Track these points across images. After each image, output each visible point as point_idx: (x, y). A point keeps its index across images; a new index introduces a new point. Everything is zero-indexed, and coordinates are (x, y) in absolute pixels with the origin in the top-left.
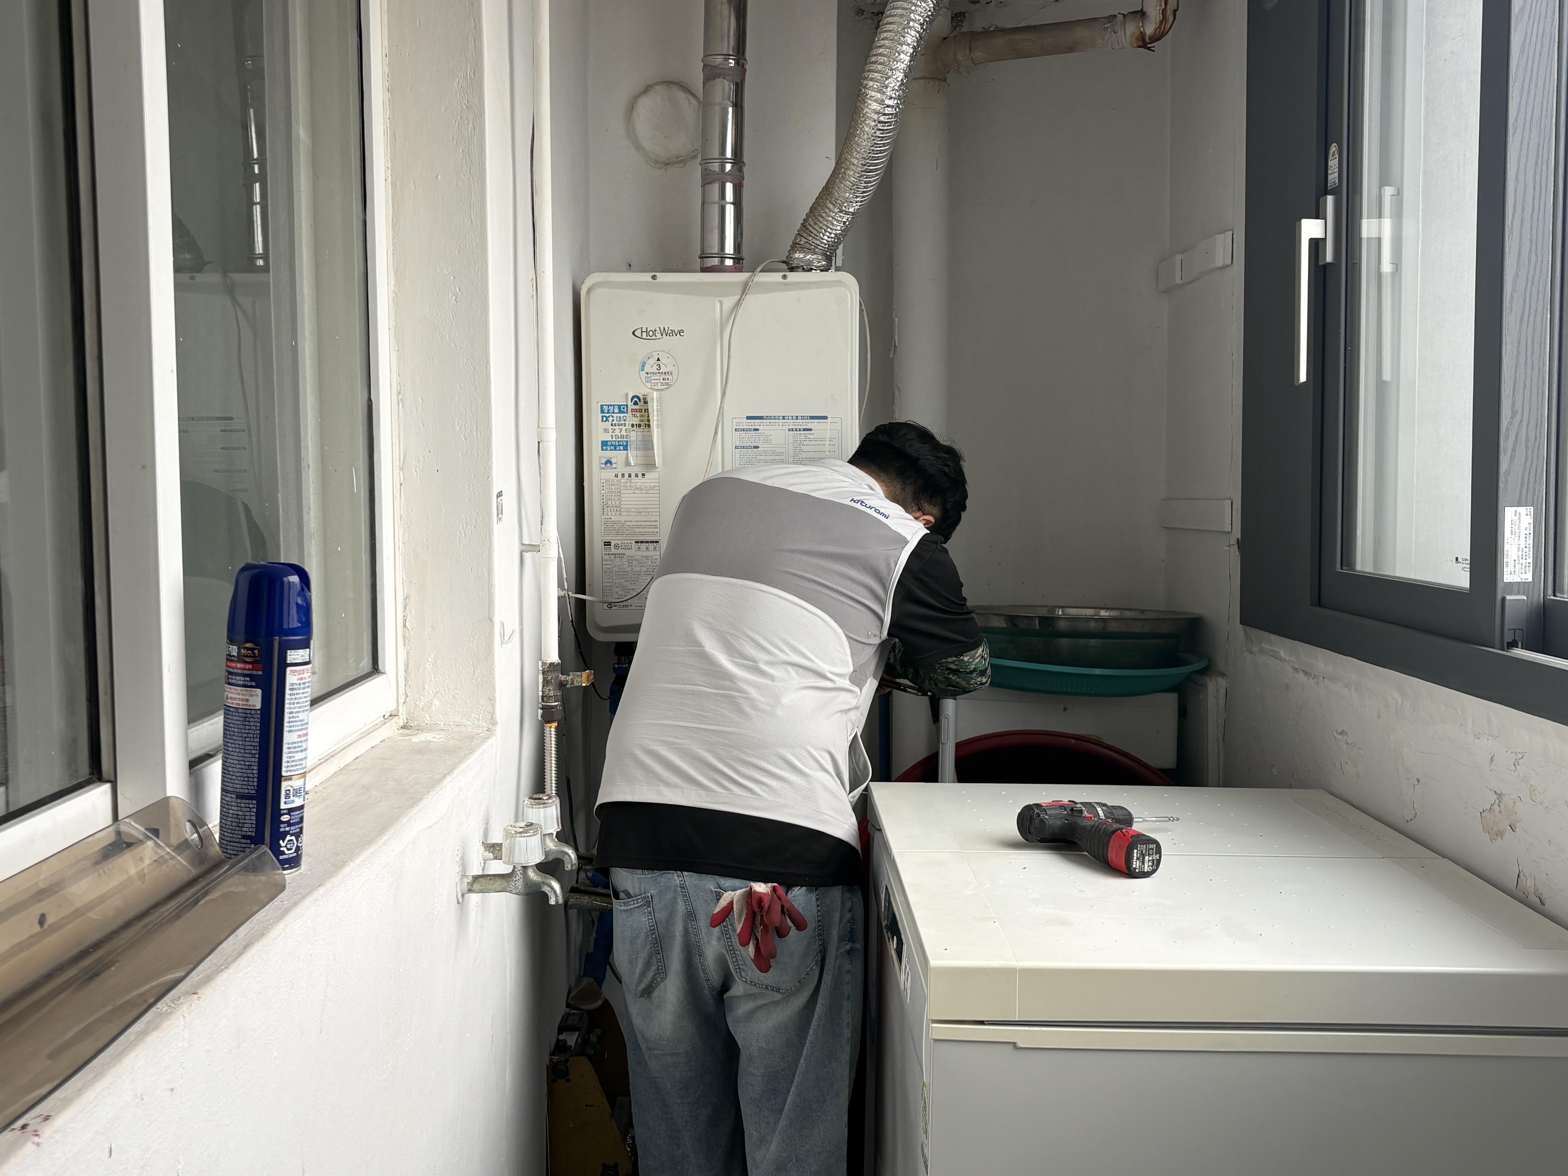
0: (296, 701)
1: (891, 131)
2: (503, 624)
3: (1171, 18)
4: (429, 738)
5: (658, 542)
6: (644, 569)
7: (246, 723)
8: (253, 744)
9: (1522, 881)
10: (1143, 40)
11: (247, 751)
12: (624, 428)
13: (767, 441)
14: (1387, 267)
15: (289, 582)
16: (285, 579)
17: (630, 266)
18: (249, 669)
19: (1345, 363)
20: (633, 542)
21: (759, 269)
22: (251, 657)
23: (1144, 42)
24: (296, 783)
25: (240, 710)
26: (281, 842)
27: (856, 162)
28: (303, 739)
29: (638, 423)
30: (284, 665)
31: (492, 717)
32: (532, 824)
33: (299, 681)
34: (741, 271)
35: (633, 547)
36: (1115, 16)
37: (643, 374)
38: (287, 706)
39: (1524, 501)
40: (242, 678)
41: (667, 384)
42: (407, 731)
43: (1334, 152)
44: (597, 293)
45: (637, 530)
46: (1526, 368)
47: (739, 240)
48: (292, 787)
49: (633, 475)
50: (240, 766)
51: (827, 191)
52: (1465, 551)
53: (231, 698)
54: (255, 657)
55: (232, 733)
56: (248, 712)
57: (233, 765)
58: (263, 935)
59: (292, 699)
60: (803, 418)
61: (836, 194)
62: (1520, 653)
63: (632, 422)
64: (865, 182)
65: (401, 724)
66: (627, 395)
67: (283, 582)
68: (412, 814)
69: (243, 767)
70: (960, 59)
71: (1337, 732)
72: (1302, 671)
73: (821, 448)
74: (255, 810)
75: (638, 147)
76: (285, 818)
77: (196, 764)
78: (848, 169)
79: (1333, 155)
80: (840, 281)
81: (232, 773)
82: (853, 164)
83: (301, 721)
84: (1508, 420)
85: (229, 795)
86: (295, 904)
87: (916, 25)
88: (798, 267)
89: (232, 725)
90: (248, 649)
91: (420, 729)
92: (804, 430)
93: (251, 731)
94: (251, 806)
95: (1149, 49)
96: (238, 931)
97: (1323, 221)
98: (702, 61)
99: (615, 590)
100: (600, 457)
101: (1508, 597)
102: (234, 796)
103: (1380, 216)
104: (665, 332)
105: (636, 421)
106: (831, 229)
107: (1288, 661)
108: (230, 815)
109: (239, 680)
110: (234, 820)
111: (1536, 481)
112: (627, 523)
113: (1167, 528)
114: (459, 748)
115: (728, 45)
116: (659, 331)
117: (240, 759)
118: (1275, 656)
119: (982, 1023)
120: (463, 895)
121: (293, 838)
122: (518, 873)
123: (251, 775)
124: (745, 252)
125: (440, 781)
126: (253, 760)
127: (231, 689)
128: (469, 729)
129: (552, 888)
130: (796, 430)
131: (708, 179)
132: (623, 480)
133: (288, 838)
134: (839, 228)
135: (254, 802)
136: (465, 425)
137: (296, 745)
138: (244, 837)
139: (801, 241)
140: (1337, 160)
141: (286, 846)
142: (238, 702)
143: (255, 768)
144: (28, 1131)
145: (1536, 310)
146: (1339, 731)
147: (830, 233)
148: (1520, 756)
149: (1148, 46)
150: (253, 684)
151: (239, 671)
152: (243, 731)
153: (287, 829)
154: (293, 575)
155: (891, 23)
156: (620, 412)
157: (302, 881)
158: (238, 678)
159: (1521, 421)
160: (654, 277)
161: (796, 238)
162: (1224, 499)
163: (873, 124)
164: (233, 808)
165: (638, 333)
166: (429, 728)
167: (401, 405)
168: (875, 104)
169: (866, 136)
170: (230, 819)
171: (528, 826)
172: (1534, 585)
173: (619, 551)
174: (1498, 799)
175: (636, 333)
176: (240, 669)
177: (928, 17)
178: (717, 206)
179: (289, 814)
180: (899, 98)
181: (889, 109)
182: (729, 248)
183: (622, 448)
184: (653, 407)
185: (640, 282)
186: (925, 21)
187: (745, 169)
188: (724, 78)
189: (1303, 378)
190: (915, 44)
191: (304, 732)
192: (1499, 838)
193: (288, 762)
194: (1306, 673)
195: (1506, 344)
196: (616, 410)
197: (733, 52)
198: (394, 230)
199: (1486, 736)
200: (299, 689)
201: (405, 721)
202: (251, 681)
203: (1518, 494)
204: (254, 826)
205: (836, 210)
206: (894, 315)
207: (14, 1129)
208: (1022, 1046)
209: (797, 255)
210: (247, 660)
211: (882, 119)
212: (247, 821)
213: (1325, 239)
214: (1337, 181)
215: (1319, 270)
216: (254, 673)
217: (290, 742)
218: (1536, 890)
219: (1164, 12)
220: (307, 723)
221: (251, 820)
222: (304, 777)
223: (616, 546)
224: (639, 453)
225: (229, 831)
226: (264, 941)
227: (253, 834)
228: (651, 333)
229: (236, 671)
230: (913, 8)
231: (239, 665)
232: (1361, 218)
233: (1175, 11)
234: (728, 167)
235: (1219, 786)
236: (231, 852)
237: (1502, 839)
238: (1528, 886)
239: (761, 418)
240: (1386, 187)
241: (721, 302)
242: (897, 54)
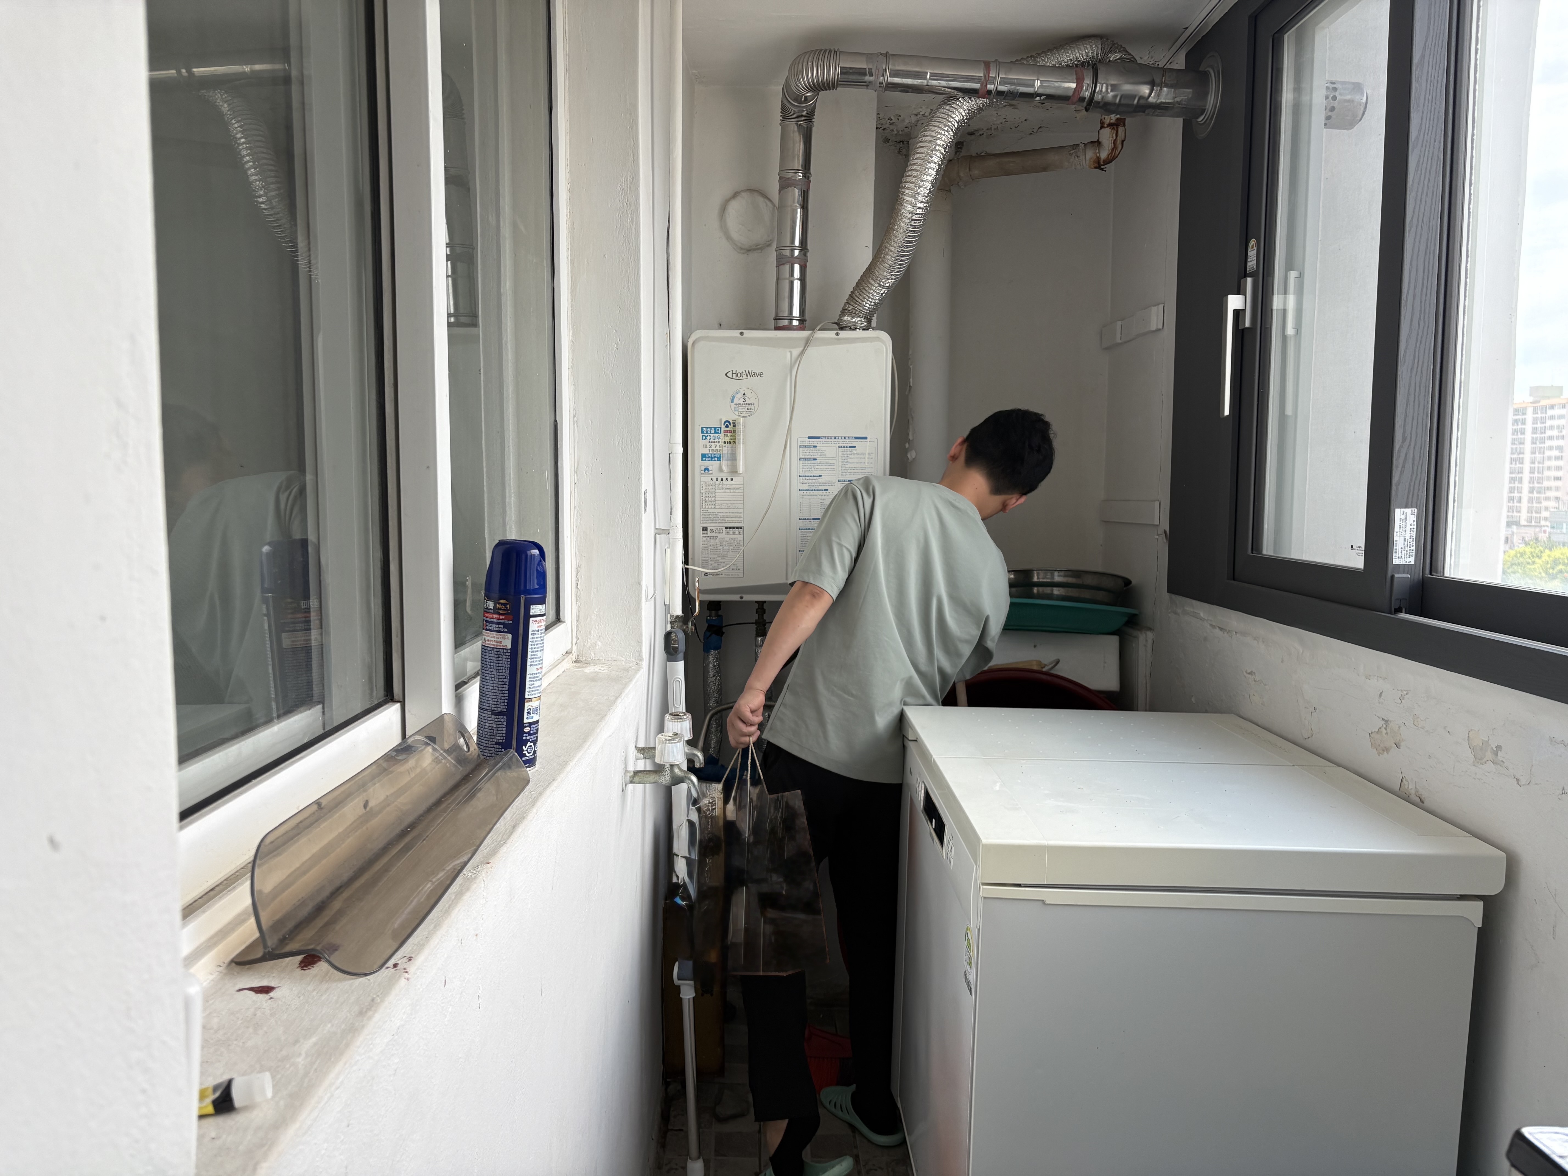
0: (536, 643)
1: (919, 226)
2: (647, 587)
3: (1120, 147)
4: (596, 670)
5: (741, 528)
6: (731, 548)
7: (501, 659)
8: (505, 674)
9: (1405, 785)
10: (1099, 162)
11: (500, 680)
12: (718, 444)
13: (823, 454)
14: (1290, 331)
15: (531, 555)
16: (528, 552)
17: (720, 325)
18: (503, 619)
19: (1258, 401)
20: (724, 528)
21: (818, 328)
22: (504, 610)
23: (1099, 165)
24: (535, 704)
25: (495, 650)
26: (524, 747)
27: (893, 249)
28: (540, 671)
29: (729, 441)
30: (528, 616)
31: (640, 655)
32: (677, 734)
33: (538, 628)
34: (804, 330)
35: (724, 532)
36: (1078, 145)
37: (733, 405)
38: (530, 647)
39: (1410, 503)
40: (497, 626)
41: (751, 413)
42: (579, 664)
43: (1253, 245)
44: (699, 346)
45: (727, 519)
46: (1414, 406)
47: (803, 306)
48: (532, 706)
49: (724, 479)
50: (495, 691)
51: (870, 271)
52: (1360, 541)
53: (488, 640)
54: (507, 610)
55: (489, 666)
56: (501, 650)
57: (489, 690)
58: (524, 818)
59: (533, 641)
60: (849, 438)
61: (877, 273)
62: (1403, 616)
63: (723, 440)
64: (900, 265)
65: (574, 659)
66: (721, 420)
67: (527, 555)
68: (602, 726)
69: (497, 691)
70: (962, 175)
71: (1246, 672)
72: (1219, 627)
73: (862, 461)
74: (505, 723)
75: (728, 238)
76: (527, 730)
77: (459, 686)
78: (887, 254)
79: (1252, 247)
80: (878, 338)
81: (488, 696)
82: (891, 251)
83: (539, 658)
84: (1400, 443)
85: (485, 712)
86: (541, 794)
87: (941, 148)
88: (846, 327)
89: (488, 660)
90: (502, 604)
91: (587, 663)
92: (850, 447)
93: (503, 665)
94: (503, 720)
95: (1102, 169)
96: (505, 815)
97: (1244, 296)
98: (779, 175)
99: (710, 563)
100: (701, 466)
101: (1396, 576)
102: (490, 713)
103: (1285, 292)
104: (750, 374)
105: (727, 439)
106: (872, 299)
107: (1207, 620)
108: (487, 727)
109: (495, 627)
110: (489, 731)
111: (1419, 490)
112: (719, 514)
113: (1105, 522)
114: (621, 677)
115: (798, 163)
116: (745, 373)
117: (495, 685)
118: (1196, 616)
119: (1019, 885)
120: (626, 785)
121: (532, 744)
122: (667, 769)
123: (503, 698)
124: (807, 316)
125: (615, 701)
126: (505, 686)
127: (488, 633)
128: (623, 664)
129: (692, 781)
130: (844, 447)
131: (781, 261)
132: (717, 483)
133: (529, 744)
134: (877, 298)
135: (505, 717)
136: (622, 441)
137: (536, 676)
138: (497, 743)
139: (849, 307)
140: (1255, 251)
141: (527, 750)
142: (493, 643)
143: (506, 692)
144: (399, 969)
145: (1423, 362)
146: (1249, 671)
147: (871, 302)
148: (1405, 693)
149: (1102, 167)
150: (506, 630)
151: (495, 620)
152: (497, 665)
153: (528, 738)
154: (535, 549)
155: (923, 147)
156: (716, 432)
157: (540, 777)
158: (494, 625)
159: (1410, 445)
160: (742, 334)
161: (845, 305)
162: (1155, 501)
163: (907, 221)
164: (489, 722)
165: (729, 375)
166: (595, 662)
167: (576, 425)
168: (910, 206)
169: (902, 230)
170: (486, 730)
171: (674, 735)
172: (1415, 566)
173: (713, 535)
174: (1385, 724)
175: (728, 375)
176: (495, 619)
177: (949, 142)
178: (787, 281)
179: (529, 726)
180: (927, 202)
181: (921, 210)
182: (796, 313)
183: (716, 459)
184: (740, 428)
185: (731, 337)
186: (947, 145)
187: (808, 254)
188: (795, 187)
189: (1227, 412)
190: (940, 163)
191: (540, 666)
192: (1385, 753)
193: (530, 688)
194: (1221, 629)
195: (1400, 388)
196: (713, 431)
197: (802, 167)
198: (572, 295)
199: (1376, 677)
200: (538, 634)
201: (577, 657)
202: (503, 628)
203: (1405, 499)
204: (504, 735)
205: (876, 285)
206: (909, 363)
207: (388, 967)
208: (1049, 903)
209: (846, 318)
210: (501, 612)
211: (915, 217)
212: (499, 732)
213: (1244, 311)
214: (1255, 267)
215: (1239, 333)
216: (506, 622)
217: (532, 673)
218: (1417, 791)
219: (1115, 142)
220: (542, 660)
221: (503, 731)
222: (540, 699)
223: (711, 531)
224: (729, 463)
225: (485, 739)
226: (525, 822)
227: (504, 741)
228: (739, 375)
229: (492, 620)
230: (939, 136)
231: (495, 616)
232: (1273, 294)
233: (1123, 141)
234: (797, 253)
235: (1146, 711)
236: (486, 754)
237: (1388, 754)
238: (1410, 788)
239: (818, 438)
240: (1291, 272)
241: (791, 352)
242: (927, 170)
